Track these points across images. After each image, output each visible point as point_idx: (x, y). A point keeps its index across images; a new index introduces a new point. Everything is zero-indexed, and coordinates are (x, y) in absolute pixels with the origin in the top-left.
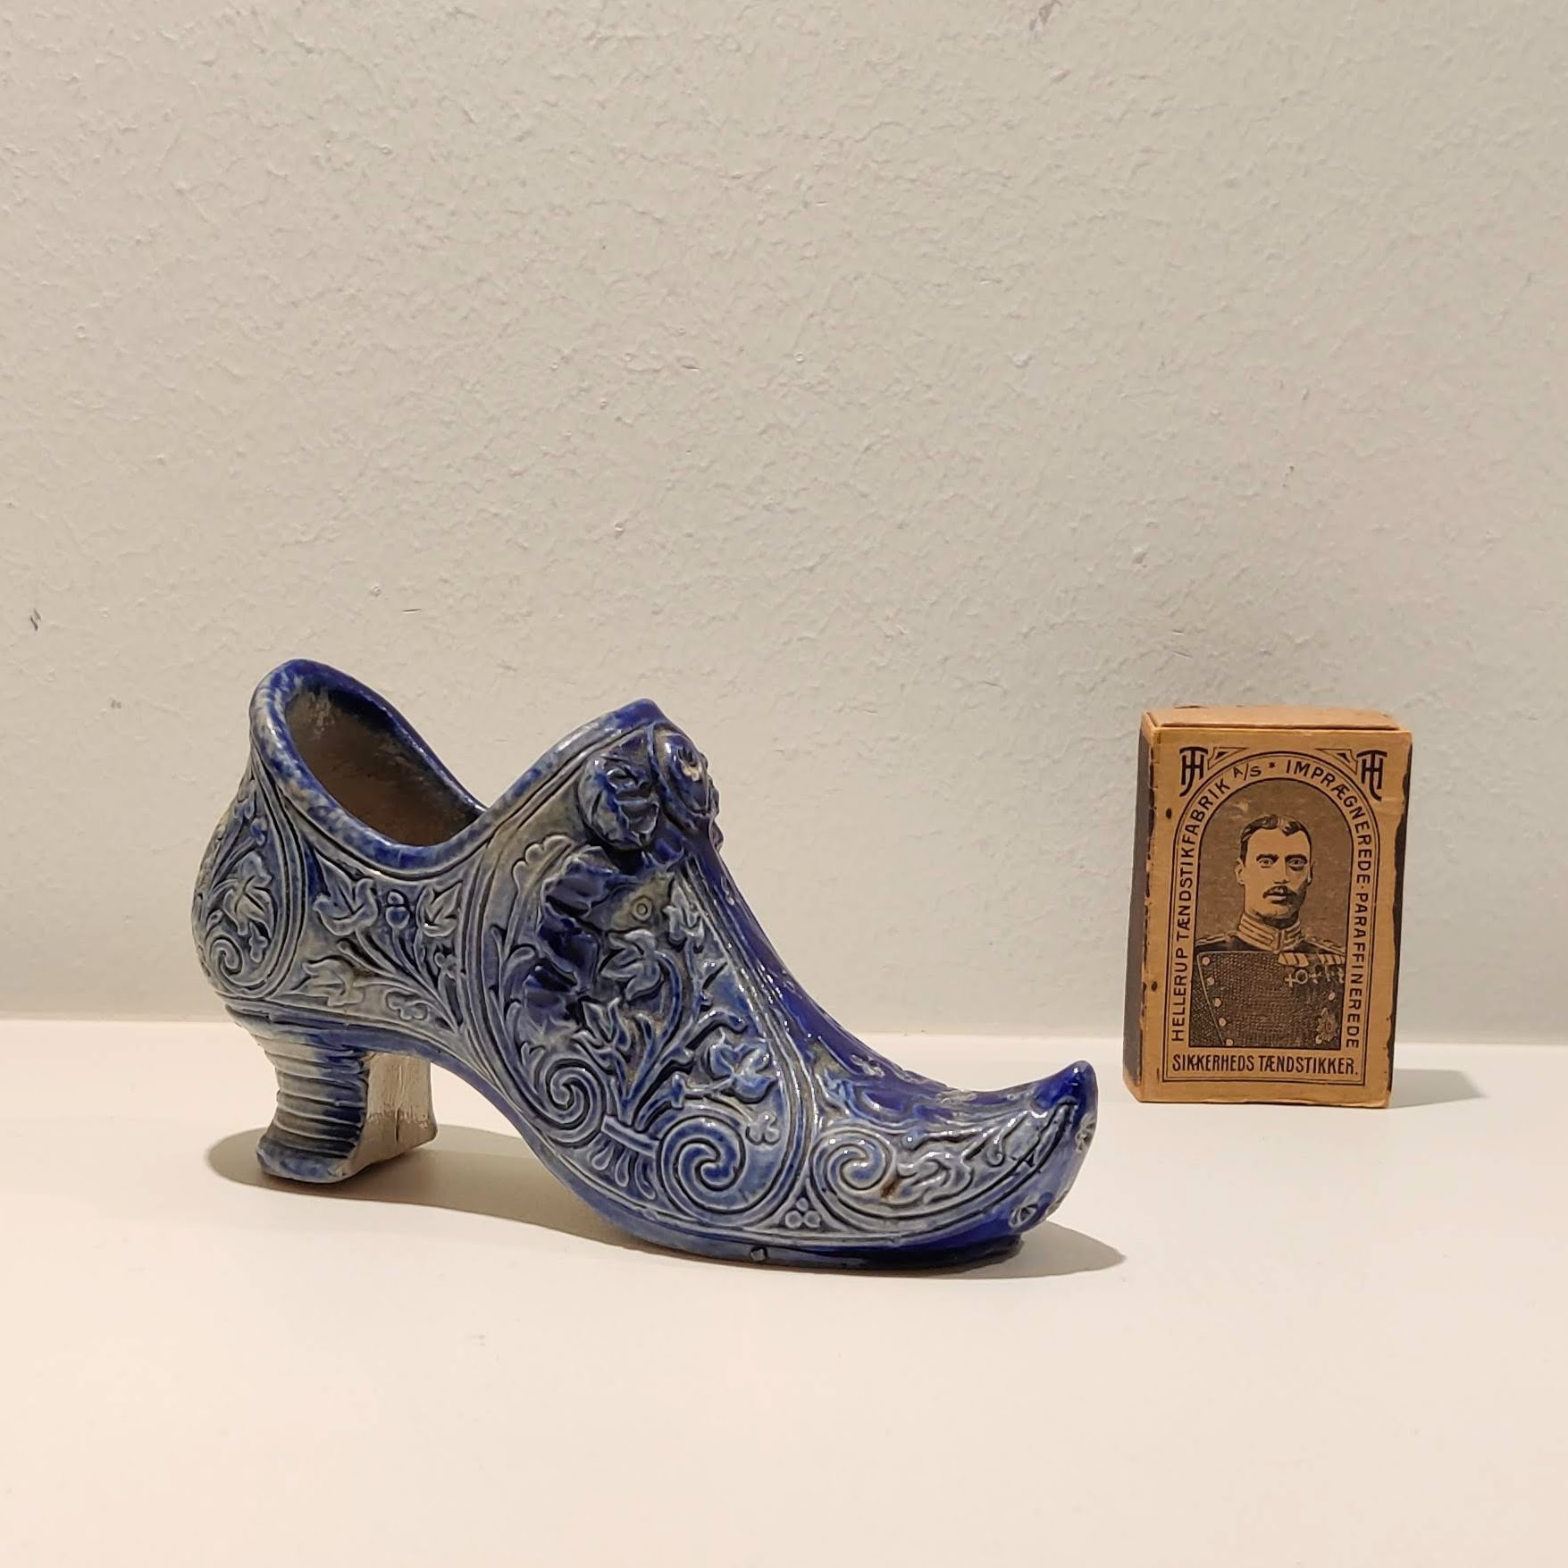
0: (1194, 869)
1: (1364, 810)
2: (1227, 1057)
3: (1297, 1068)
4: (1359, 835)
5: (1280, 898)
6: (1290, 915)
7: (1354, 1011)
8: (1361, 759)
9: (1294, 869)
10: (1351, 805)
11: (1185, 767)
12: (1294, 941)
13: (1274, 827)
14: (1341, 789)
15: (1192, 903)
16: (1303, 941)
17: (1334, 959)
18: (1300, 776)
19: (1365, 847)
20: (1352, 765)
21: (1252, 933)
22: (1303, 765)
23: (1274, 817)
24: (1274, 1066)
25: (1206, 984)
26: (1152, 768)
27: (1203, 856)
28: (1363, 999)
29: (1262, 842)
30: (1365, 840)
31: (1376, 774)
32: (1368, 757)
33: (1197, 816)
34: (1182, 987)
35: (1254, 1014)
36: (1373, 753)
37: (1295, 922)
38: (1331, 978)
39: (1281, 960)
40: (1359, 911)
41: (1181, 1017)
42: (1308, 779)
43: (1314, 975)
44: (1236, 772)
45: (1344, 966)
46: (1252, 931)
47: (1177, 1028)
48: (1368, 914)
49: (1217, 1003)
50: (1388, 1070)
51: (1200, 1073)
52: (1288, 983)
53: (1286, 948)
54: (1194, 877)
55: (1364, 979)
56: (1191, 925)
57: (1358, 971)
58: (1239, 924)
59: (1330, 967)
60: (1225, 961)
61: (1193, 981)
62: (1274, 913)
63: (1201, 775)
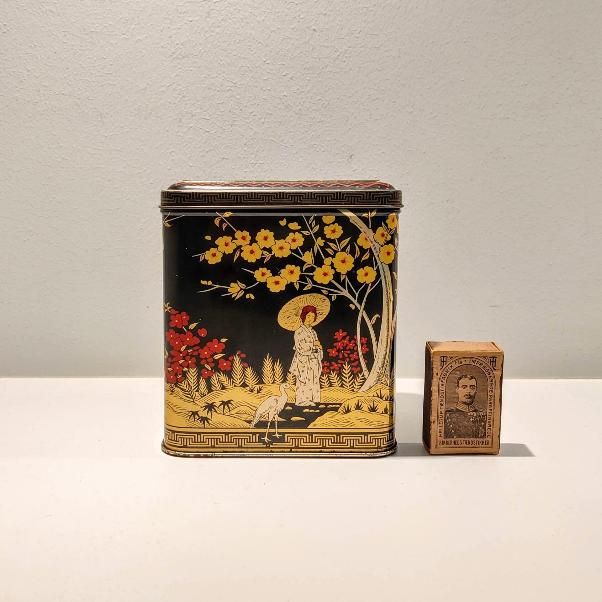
0: (445, 390)
1: (491, 373)
3: (474, 444)
4: (490, 379)
5: (468, 397)
6: (471, 402)
7: (489, 428)
8: (490, 359)
9: (472, 389)
10: (487, 371)
11: (441, 361)
12: (472, 409)
13: (466, 378)
14: (484, 367)
15: (444, 399)
16: (475, 409)
17: (483, 414)
18: (473, 364)
19: (491, 383)
20: (488, 361)
21: (461, 407)
22: (474, 361)
23: (466, 375)
24: (467, 443)
25: (448, 421)
26: (432, 362)
27: (447, 386)
28: (492, 424)
29: (462, 382)
30: (491, 381)
31: (494, 363)
32: (492, 358)
33: (445, 375)
34: (442, 422)
35: (462, 429)
36: (493, 357)
37: (472, 404)
38: (483, 419)
39: (469, 414)
40: (490, 400)
41: (441, 430)
42: (475, 364)
43: (478, 418)
44: (456, 363)
45: (486, 415)
47: (440, 433)
48: (492, 401)
49: (451, 426)
50: (499, 444)
51: (447, 446)
52: (471, 420)
53: (470, 411)
54: (444, 391)
55: (492, 419)
56: (444, 405)
57: (490, 417)
58: (457, 404)
59: (482, 416)
60: (454, 415)
61: (445, 420)
62: (466, 401)
63: (446, 364)
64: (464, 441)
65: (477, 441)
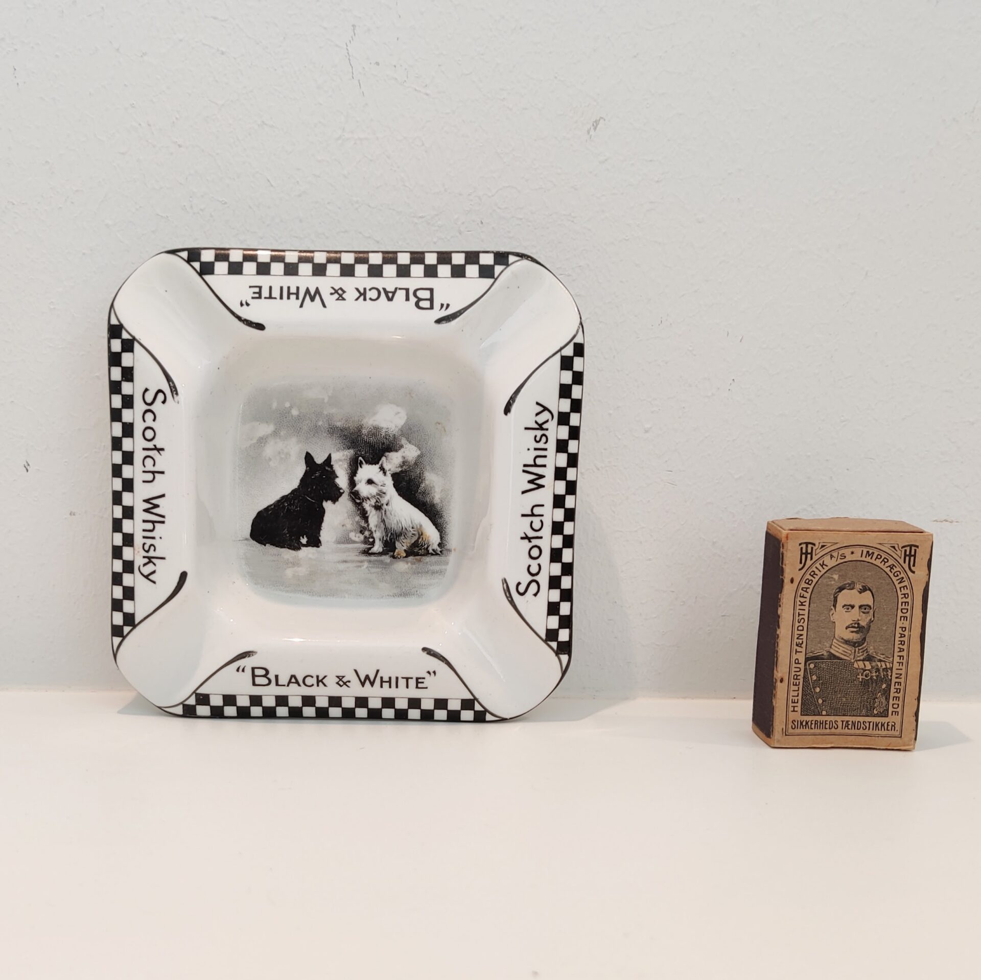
0: (806, 612)
1: (905, 579)
2: (823, 721)
3: (863, 728)
4: (902, 593)
5: (855, 630)
6: (861, 640)
7: (896, 695)
8: (904, 549)
9: (864, 613)
10: (898, 576)
11: (802, 554)
12: (863, 655)
13: (853, 589)
14: (892, 567)
15: (804, 633)
16: (868, 654)
17: (886, 665)
18: (868, 559)
19: (904, 600)
20: (899, 552)
21: (839, 650)
22: (870, 553)
23: (853, 583)
24: (850, 727)
25: (811, 679)
26: (783, 554)
27: (811, 605)
28: (902, 687)
29: (845, 597)
30: (905, 596)
31: (912, 558)
32: (908, 549)
33: (808, 582)
34: (797, 681)
35: (839, 696)
36: (911, 546)
37: (863, 644)
38: (884, 676)
39: (856, 665)
40: (901, 637)
41: (796, 698)
42: (873, 561)
43: (874, 674)
44: (832, 557)
45: (891, 669)
46: (839, 649)
47: (794, 705)
48: (906, 639)
49: (818, 690)
50: (915, 729)
51: (807, 731)
52: (859, 678)
53: (858, 659)
54: (806, 618)
55: (903, 676)
56: (804, 645)
57: (900, 672)
58: (832, 645)
59: (883, 669)
60: (823, 666)
61: (804, 677)
62: (852, 638)
63: (811, 559)
64: (843, 721)
65: (870, 722)
